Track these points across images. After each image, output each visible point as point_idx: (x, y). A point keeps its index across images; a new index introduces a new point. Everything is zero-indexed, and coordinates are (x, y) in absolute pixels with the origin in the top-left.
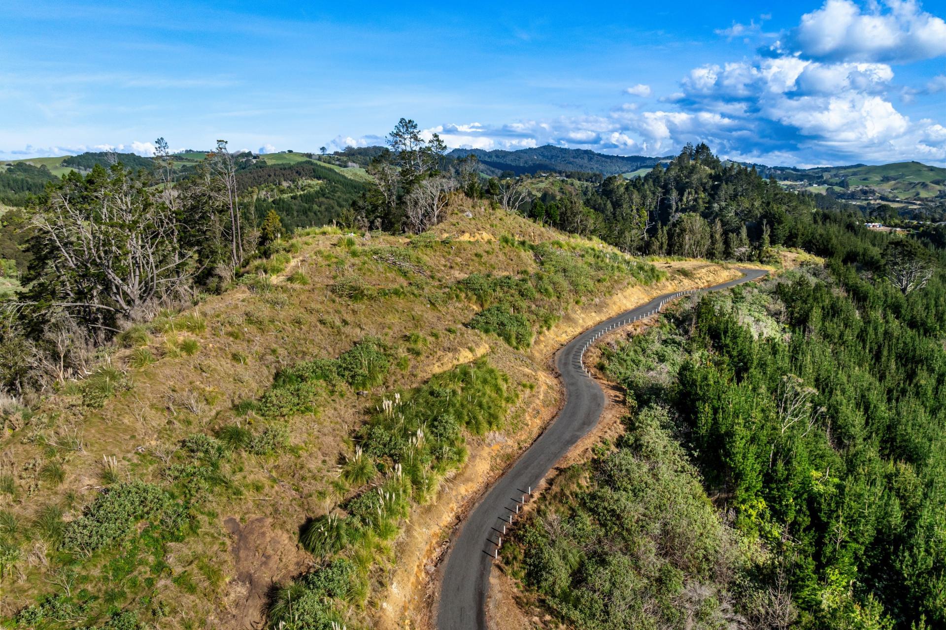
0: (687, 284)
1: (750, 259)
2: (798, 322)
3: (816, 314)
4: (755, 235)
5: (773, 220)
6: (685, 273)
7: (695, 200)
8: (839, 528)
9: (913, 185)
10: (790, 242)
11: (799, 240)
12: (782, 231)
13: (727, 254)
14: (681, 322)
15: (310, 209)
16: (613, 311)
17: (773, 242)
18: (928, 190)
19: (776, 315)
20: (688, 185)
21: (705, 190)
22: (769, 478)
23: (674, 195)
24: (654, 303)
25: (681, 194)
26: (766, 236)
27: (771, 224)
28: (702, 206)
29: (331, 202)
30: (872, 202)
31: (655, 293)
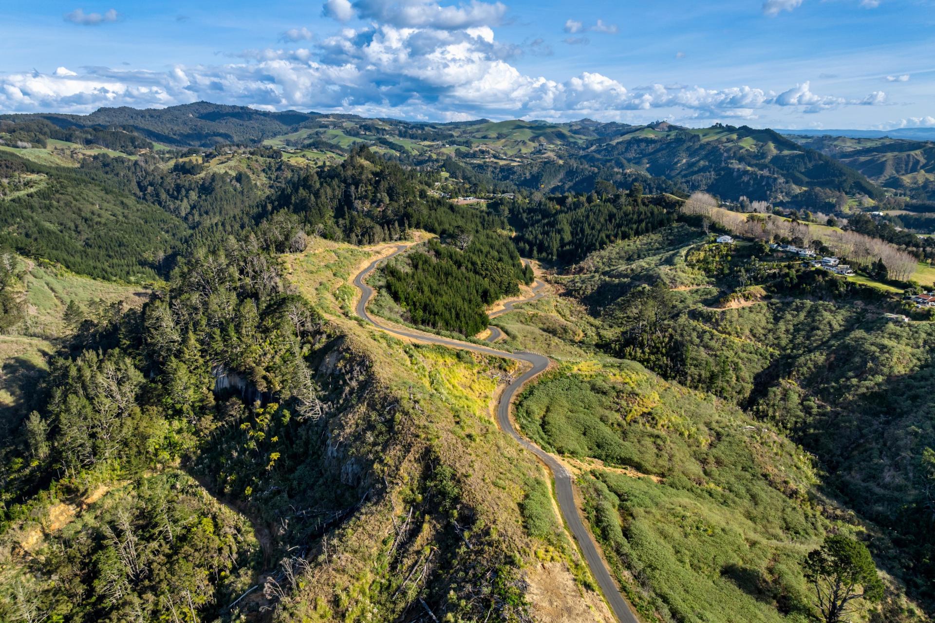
0: (380, 257)
1: (400, 239)
2: (416, 267)
3: (420, 263)
4: (401, 224)
5: (408, 216)
6: (378, 252)
7: (366, 191)
8: (418, 304)
9: (517, 143)
10: (417, 227)
11: (422, 225)
12: (414, 221)
13: (391, 239)
14: (382, 270)
15: (51, 205)
16: (362, 269)
17: (410, 227)
18: (527, 147)
19: (409, 265)
20: (360, 181)
21: (371, 184)
22: (406, 298)
23: (353, 188)
24: (372, 264)
25: (357, 188)
26: (406, 225)
27: (408, 219)
28: (370, 196)
29: (68, 197)
30: (488, 160)
31: (371, 261)
